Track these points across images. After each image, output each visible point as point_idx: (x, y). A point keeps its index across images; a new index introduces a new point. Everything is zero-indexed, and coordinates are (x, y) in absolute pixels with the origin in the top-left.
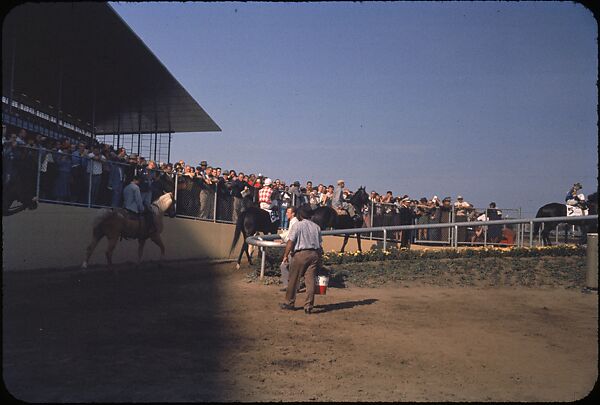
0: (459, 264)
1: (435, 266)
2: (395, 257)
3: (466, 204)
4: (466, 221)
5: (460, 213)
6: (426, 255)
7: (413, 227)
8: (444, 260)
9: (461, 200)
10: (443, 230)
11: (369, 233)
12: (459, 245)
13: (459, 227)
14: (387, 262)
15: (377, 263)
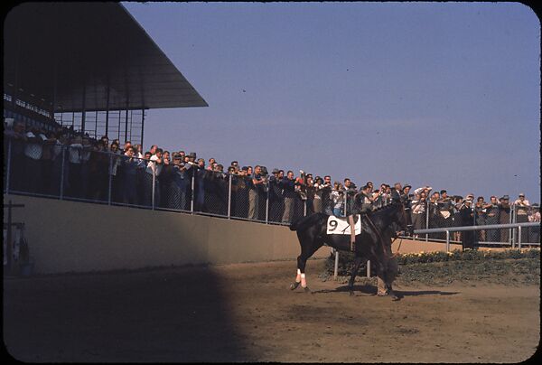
0: (524, 264)
1: (500, 267)
2: (458, 258)
3: (527, 203)
4: (528, 221)
5: (521, 212)
6: (489, 257)
7: (476, 227)
8: (508, 261)
9: (522, 198)
10: (502, 231)
11: (425, 234)
12: (522, 246)
13: (522, 227)
14: (451, 263)
15: (441, 264)
